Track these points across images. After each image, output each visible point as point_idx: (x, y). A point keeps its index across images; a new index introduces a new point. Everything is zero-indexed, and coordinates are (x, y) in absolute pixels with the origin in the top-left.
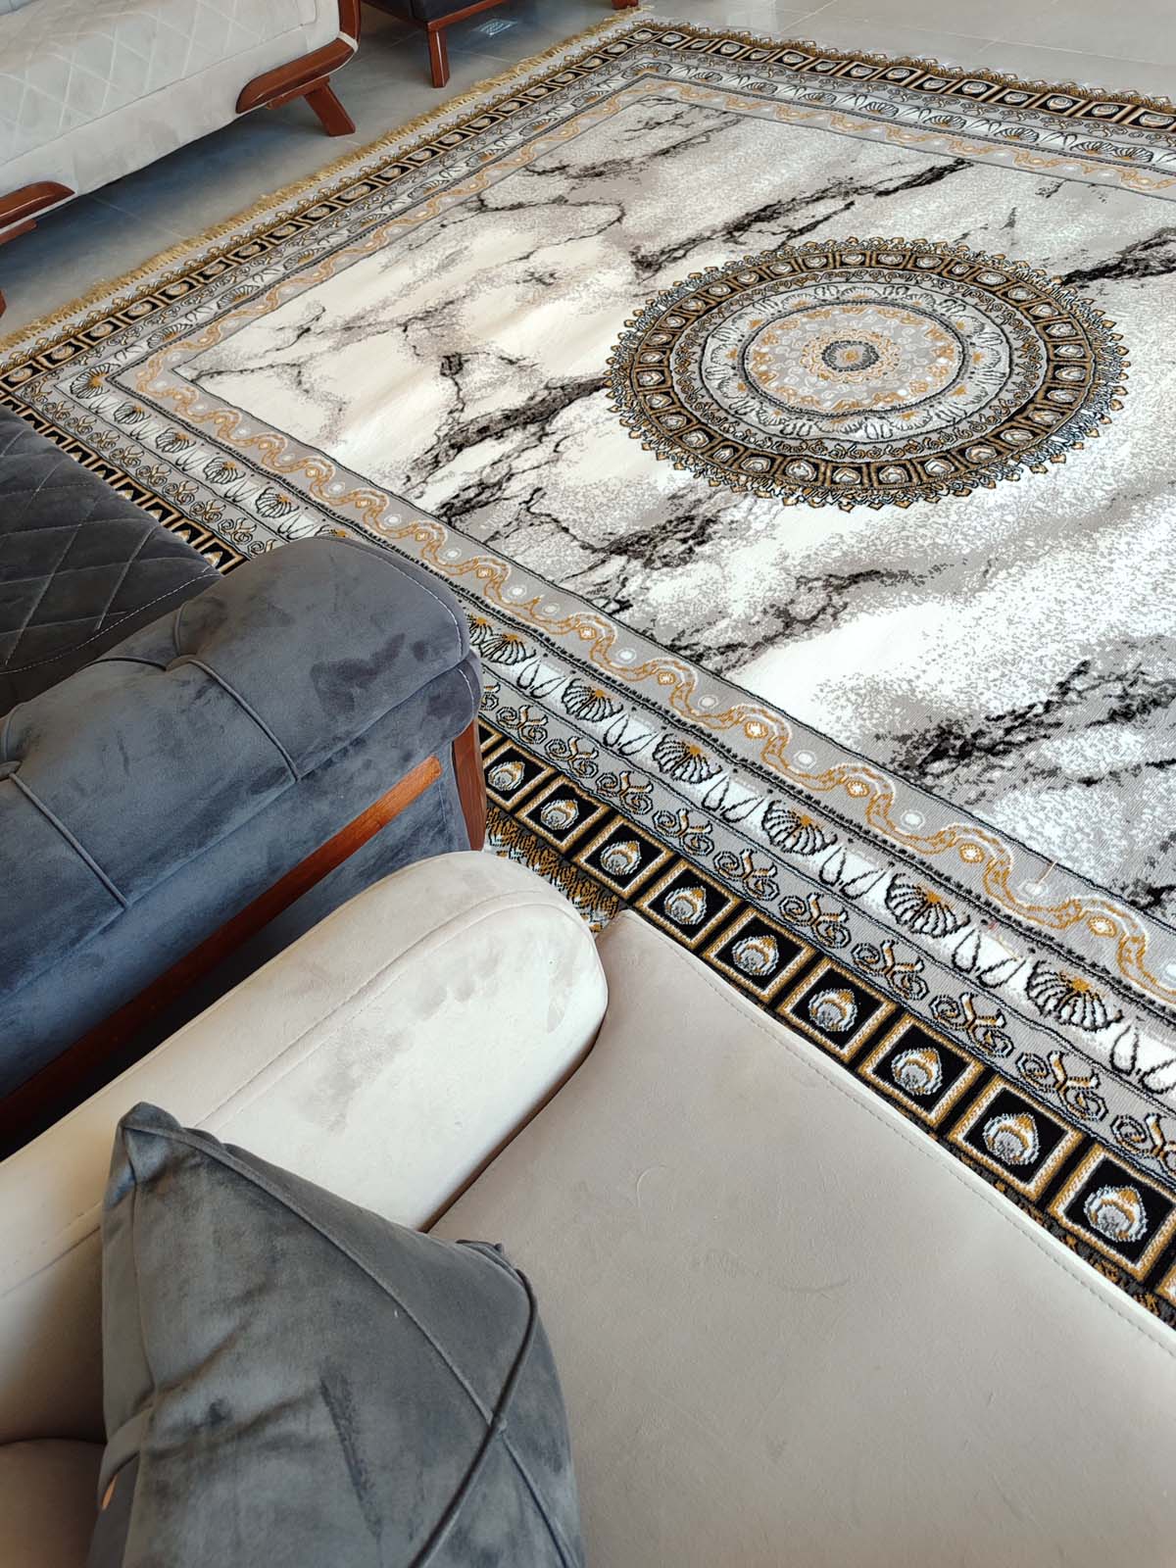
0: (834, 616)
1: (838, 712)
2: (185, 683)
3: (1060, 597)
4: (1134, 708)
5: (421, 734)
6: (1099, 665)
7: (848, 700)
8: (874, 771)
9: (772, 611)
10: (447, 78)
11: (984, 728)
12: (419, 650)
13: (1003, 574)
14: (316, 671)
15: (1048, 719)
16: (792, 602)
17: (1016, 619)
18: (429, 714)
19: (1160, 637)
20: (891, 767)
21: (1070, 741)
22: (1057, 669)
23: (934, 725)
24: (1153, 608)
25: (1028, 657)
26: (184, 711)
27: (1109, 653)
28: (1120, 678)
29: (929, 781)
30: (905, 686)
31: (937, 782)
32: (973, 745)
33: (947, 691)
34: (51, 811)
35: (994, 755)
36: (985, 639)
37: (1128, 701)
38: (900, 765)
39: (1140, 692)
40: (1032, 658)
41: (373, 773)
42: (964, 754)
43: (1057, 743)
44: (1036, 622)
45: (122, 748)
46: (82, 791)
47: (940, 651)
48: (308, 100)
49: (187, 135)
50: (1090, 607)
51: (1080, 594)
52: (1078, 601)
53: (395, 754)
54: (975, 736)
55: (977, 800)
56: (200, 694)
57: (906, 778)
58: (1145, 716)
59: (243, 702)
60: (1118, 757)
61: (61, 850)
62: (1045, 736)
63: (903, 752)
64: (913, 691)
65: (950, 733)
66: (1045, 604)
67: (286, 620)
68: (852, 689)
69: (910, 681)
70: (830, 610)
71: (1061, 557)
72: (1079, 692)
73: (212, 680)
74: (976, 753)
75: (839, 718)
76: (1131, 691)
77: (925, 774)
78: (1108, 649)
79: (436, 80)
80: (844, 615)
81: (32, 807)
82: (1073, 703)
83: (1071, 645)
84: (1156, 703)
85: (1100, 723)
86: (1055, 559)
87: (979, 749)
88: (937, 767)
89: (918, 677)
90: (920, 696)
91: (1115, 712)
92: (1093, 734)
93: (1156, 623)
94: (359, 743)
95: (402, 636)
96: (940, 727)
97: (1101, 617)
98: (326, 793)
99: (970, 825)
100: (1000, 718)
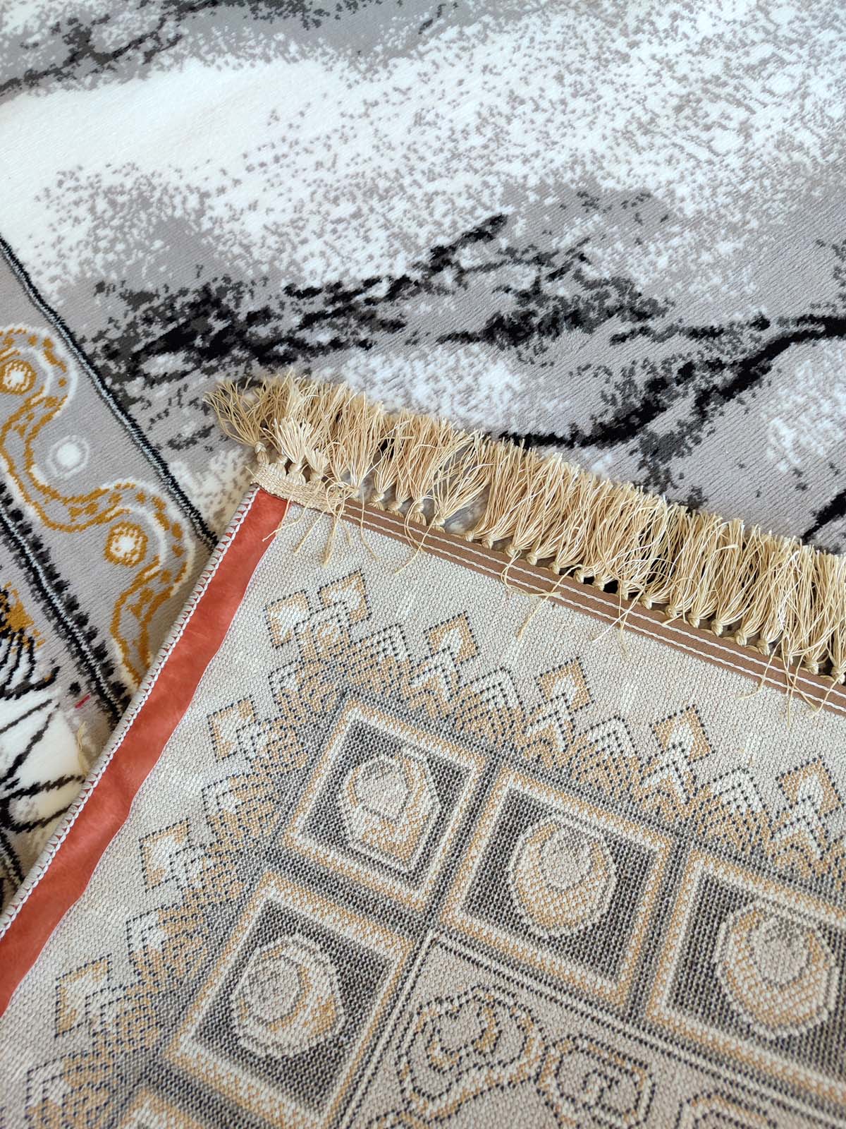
0: (149, 56)
1: (65, 229)
3: (522, 91)
4: (535, 321)
6: (519, 229)
7: (92, 210)
8: (61, 350)
9: (66, 29)
11: (275, 307)
13: (452, 32)
15: (386, 312)
16: (105, 20)
17: (430, 117)
19: (644, 196)
20: (89, 348)
21: (398, 362)
22: (447, 222)
23: (197, 285)
24: (659, 141)
25: (410, 191)
27: (546, 210)
28: (540, 260)
29: (134, 387)
30: (193, 202)
31: (148, 393)
32: (241, 334)
33: (254, 225)
35: (264, 361)
36: (363, 145)
37: (532, 306)
38: (106, 347)
39: (562, 292)
40: (419, 194)
42: (218, 348)
43: (376, 361)
44: (459, 127)
47: (284, 149)
50: (559, 118)
51: (554, 92)
52: (544, 104)
54: (253, 318)
55: (192, 441)
57: (101, 373)
58: (546, 341)
60: (462, 411)
62: (365, 345)
63: (124, 324)
64: (201, 213)
65: (217, 303)
66: (490, 99)
68: (109, 191)
69: (204, 196)
70: (149, 44)
71: (558, 21)
72: (462, 272)
74: (236, 352)
75: (60, 240)
76: (547, 287)
77: (134, 372)
78: (549, 201)
80: (164, 58)
82: (442, 291)
83: (492, 180)
84: (576, 319)
85: (467, 337)
86: (547, 23)
87: (245, 345)
88: (162, 363)
89: (222, 191)
90: (206, 224)
91: (501, 319)
92: (444, 357)
93: (650, 168)
96: (206, 289)
97: (567, 141)
99: (153, 488)
100: (311, 292)
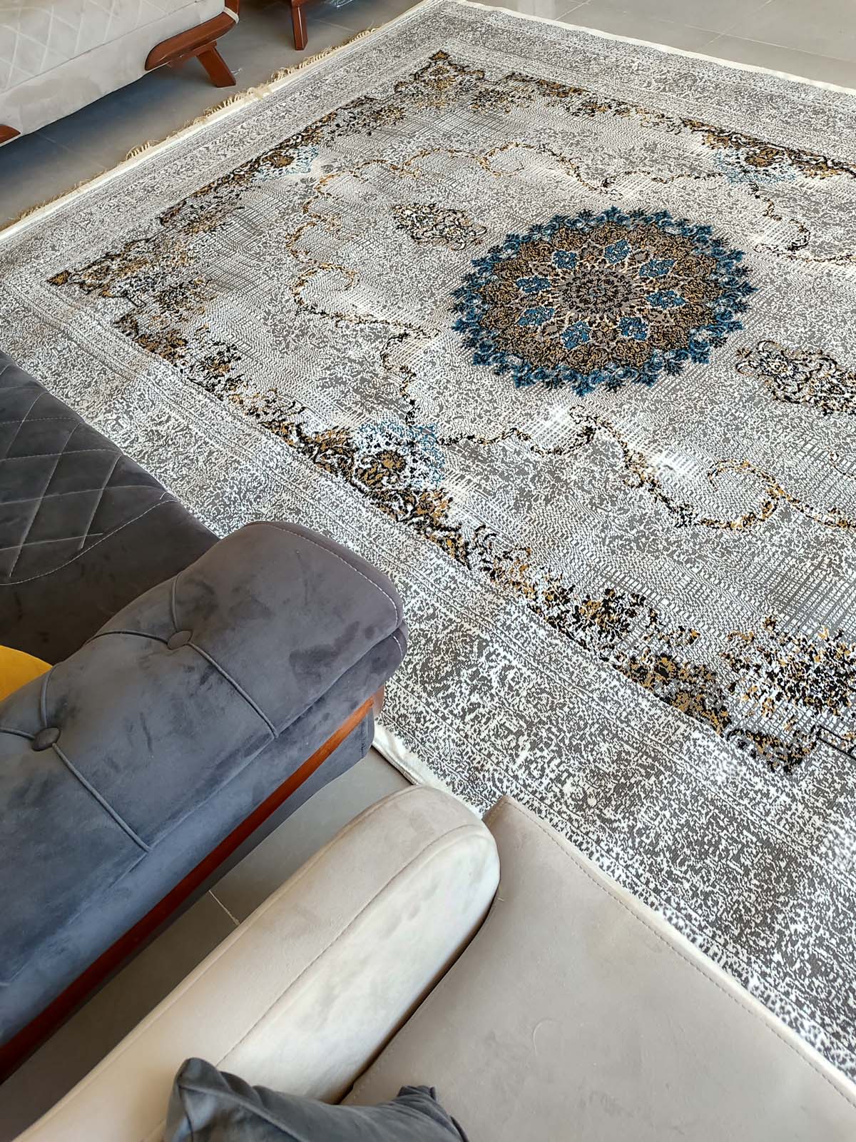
2: (191, 669)
5: (365, 688)
10: (306, 42)
12: (369, 632)
14: (294, 657)
18: (371, 673)
26: (192, 695)
34: (93, 786)
41: (330, 722)
45: (145, 728)
46: (116, 767)
48: (200, 60)
49: (108, 87)
53: (346, 705)
56: (203, 680)
59: (239, 688)
61: (102, 821)
67: (267, 613)
73: (212, 667)
79: (298, 44)
81: (77, 782)
94: (321, 700)
95: (357, 623)
98: (295, 742)
